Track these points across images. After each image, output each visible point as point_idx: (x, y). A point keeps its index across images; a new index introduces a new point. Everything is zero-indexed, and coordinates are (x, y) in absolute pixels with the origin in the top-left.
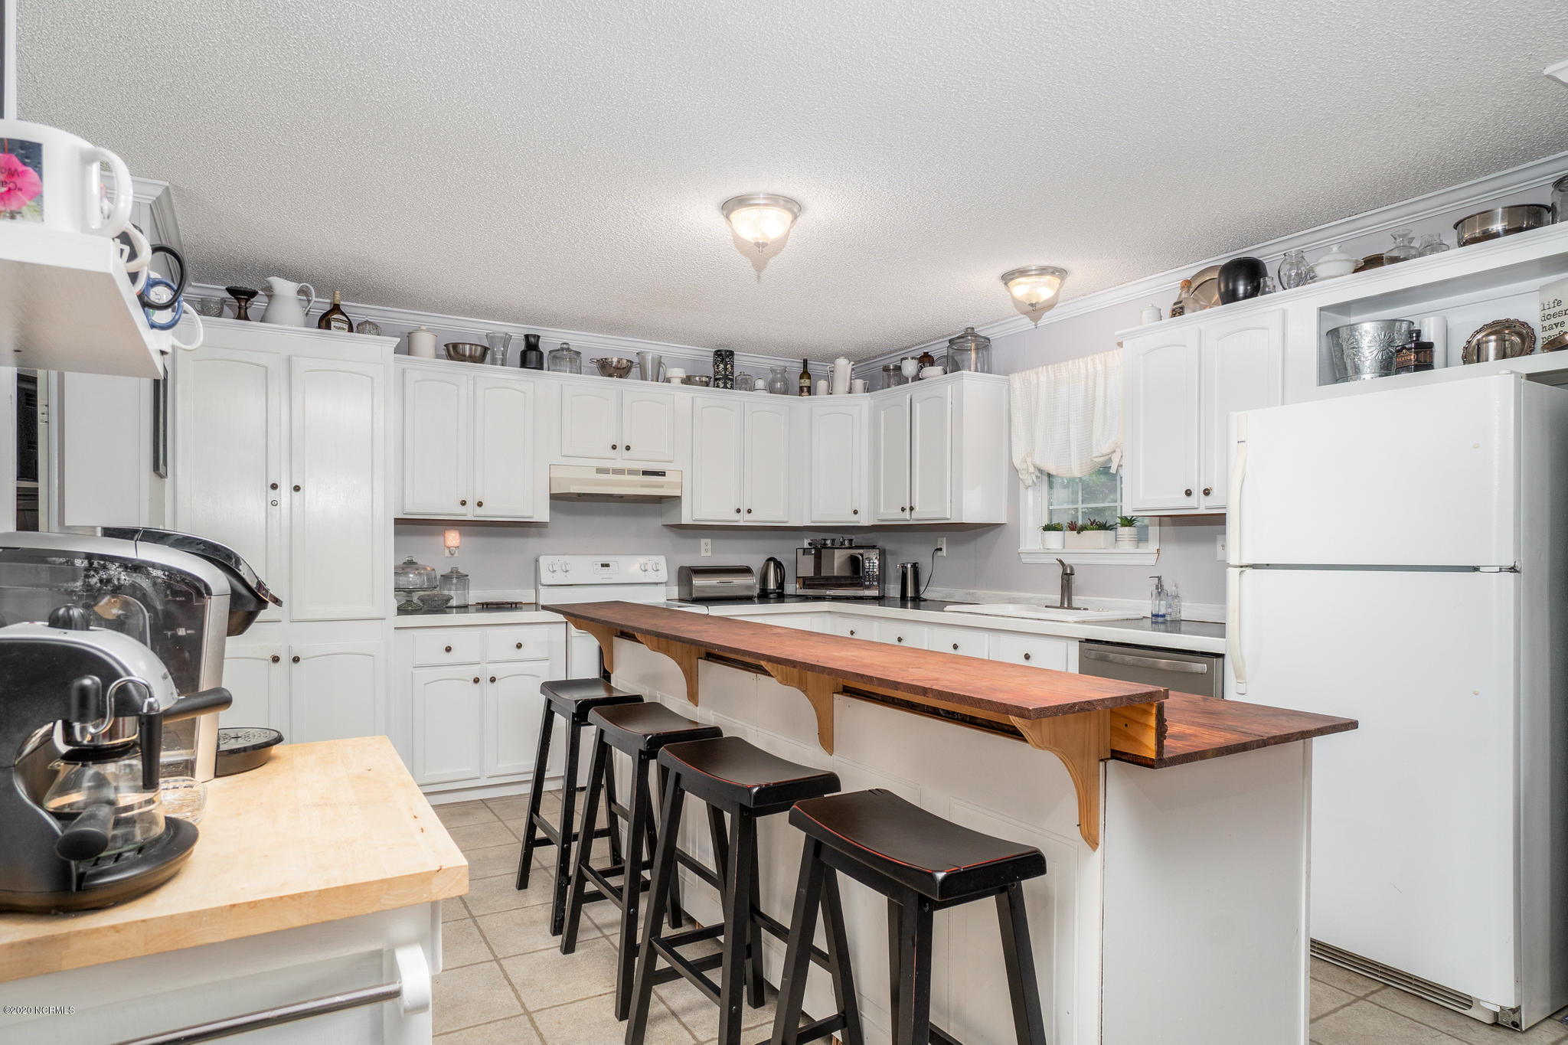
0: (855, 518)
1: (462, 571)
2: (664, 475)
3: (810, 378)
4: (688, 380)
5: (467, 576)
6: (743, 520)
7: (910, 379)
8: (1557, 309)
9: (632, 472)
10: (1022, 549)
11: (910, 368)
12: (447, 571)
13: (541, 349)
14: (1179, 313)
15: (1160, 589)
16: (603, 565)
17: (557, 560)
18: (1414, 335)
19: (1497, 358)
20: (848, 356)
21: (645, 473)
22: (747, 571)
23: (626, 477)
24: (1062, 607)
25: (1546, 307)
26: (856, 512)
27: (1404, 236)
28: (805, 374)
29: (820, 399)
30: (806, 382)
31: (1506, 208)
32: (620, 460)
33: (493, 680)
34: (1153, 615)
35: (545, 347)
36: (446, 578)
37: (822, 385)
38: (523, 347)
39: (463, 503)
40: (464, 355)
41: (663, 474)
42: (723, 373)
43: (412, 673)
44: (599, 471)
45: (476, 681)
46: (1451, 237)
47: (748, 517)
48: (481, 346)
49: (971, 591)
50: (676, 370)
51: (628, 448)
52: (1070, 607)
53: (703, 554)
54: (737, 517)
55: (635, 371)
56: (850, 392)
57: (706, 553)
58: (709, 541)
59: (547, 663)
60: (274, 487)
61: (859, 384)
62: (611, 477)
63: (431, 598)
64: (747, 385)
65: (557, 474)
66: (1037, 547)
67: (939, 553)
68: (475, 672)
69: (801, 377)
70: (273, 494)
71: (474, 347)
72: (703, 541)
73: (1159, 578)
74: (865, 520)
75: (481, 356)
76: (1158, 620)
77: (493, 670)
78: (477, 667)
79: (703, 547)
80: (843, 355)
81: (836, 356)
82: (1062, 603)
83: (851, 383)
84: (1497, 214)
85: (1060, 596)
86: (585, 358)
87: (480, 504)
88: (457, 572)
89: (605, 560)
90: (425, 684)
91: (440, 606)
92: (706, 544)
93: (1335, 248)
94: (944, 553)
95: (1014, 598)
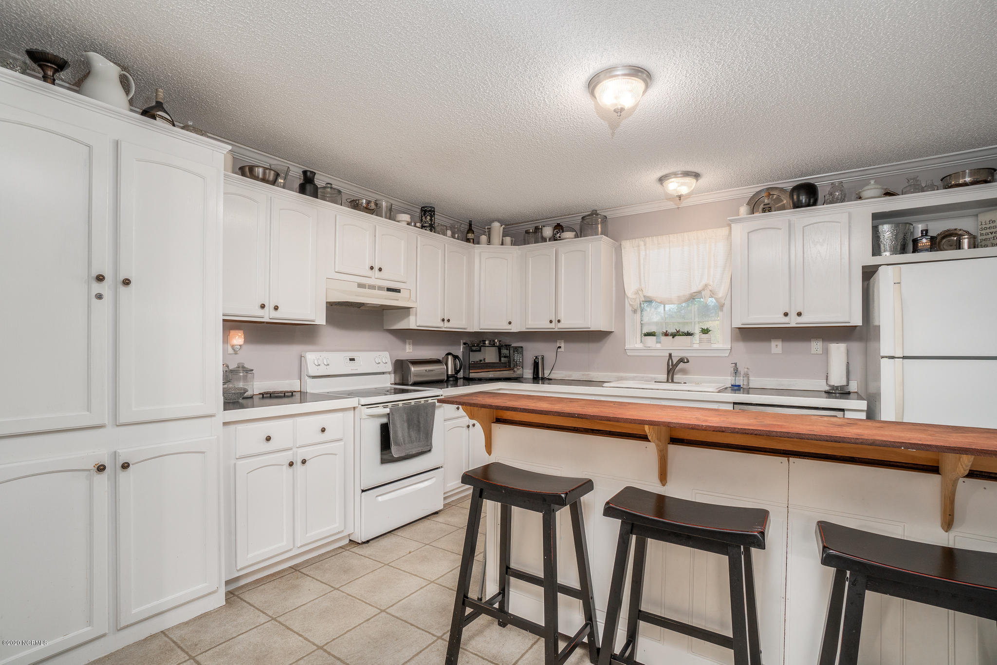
0: (509, 327)
1: (248, 366)
2: (400, 292)
3: (473, 233)
5: (252, 370)
6: (444, 327)
7: (548, 239)
8: (992, 225)
9: (380, 288)
10: (627, 347)
11: (548, 232)
13: (316, 182)
14: (769, 210)
15: (736, 372)
16: (350, 360)
17: (319, 357)
18: (924, 232)
19: (969, 248)
20: (502, 222)
21: (389, 290)
23: (376, 292)
24: (668, 381)
25: (983, 223)
26: (510, 323)
27: (913, 179)
28: (470, 230)
29: (481, 247)
30: (471, 235)
31: (971, 170)
32: (375, 279)
33: (304, 462)
34: (732, 385)
35: (318, 182)
36: (234, 372)
37: (484, 238)
38: (302, 178)
39: (263, 307)
40: (259, 176)
42: (430, 222)
43: (235, 464)
44: (361, 286)
45: (291, 464)
46: (939, 183)
47: (447, 324)
48: (275, 171)
49: (586, 373)
50: (403, 215)
51: (380, 270)
52: (673, 381)
54: (441, 324)
56: (502, 244)
57: (409, 351)
58: (411, 341)
59: (342, 443)
60: (100, 278)
61: (508, 239)
62: (367, 291)
64: (443, 231)
65: (332, 286)
66: (639, 345)
67: (559, 350)
68: (288, 456)
69: (468, 233)
70: (97, 288)
71: (267, 171)
73: (736, 364)
74: (514, 329)
75: (273, 180)
76: (736, 388)
77: (302, 454)
78: (290, 452)
79: (407, 345)
80: (496, 221)
81: (493, 221)
82: (667, 381)
83: (503, 239)
84: (966, 173)
85: (666, 376)
86: (344, 197)
87: (276, 308)
88: (243, 367)
89: (353, 355)
90: (247, 473)
92: (410, 343)
93: (872, 182)
94: (562, 349)
95: (622, 377)
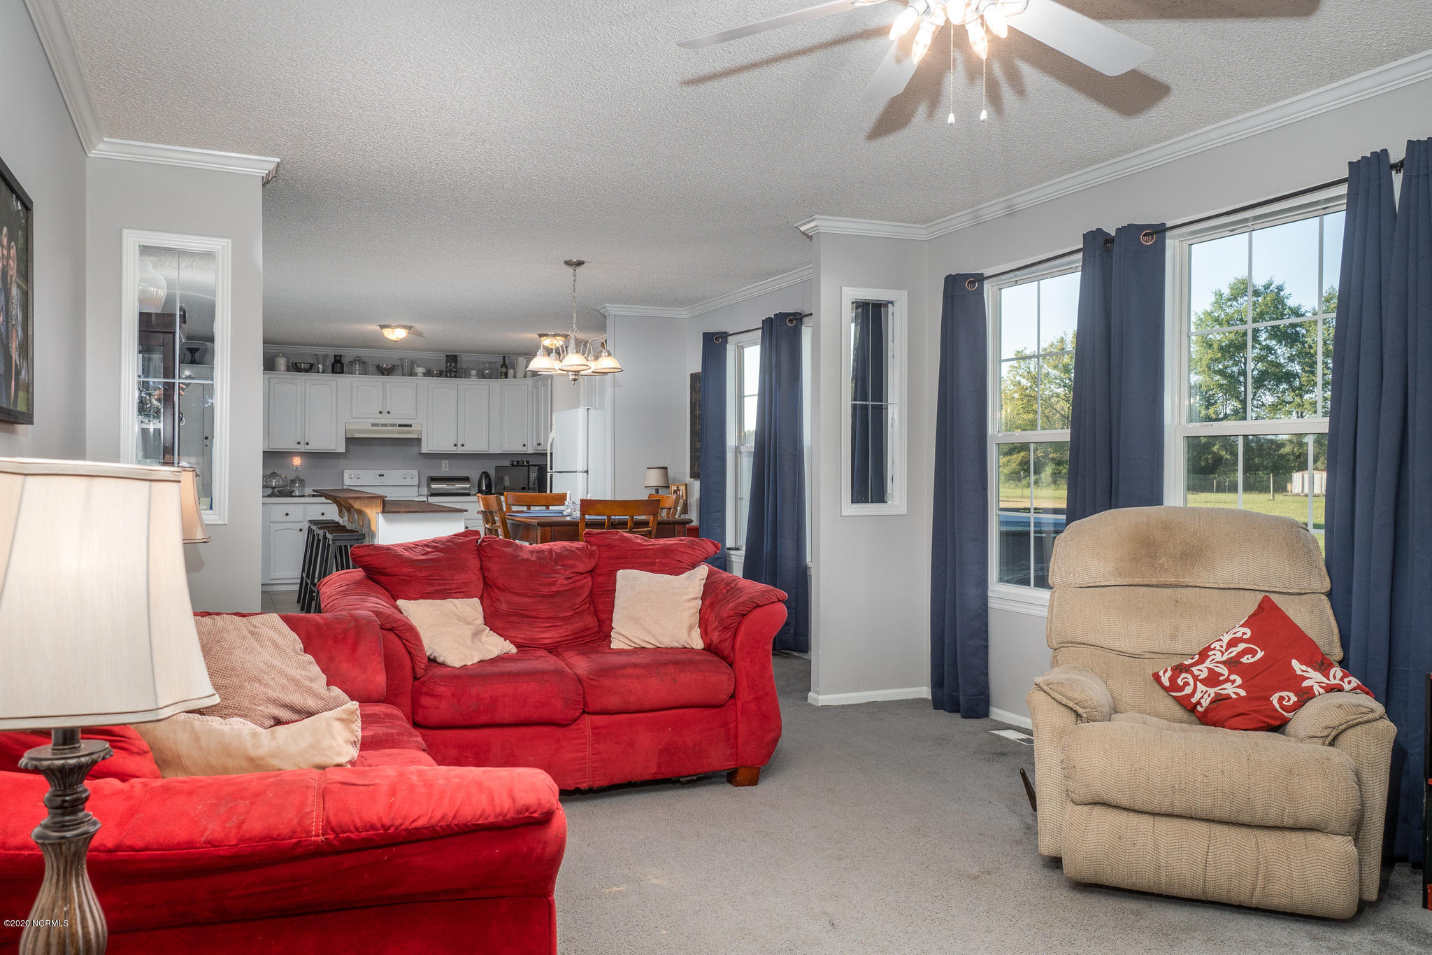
0: (525, 449)
1: (301, 478)
3: (506, 367)
4: (428, 373)
5: (303, 481)
6: (460, 450)
9: (391, 425)
12: (293, 477)
13: (343, 362)
16: (380, 475)
17: (353, 473)
21: (400, 425)
22: (466, 479)
23: (389, 428)
26: (524, 445)
28: (504, 365)
29: (510, 381)
30: (504, 370)
32: (385, 419)
35: (345, 361)
36: (293, 481)
37: (511, 372)
38: (333, 361)
39: (299, 443)
40: (301, 368)
41: (411, 426)
42: (451, 368)
44: (373, 425)
45: (301, 530)
47: (462, 448)
48: (310, 362)
50: (421, 368)
51: (389, 413)
53: (444, 469)
54: (455, 448)
55: (400, 370)
57: (445, 469)
58: (447, 462)
60: (206, 438)
62: (380, 428)
63: (283, 491)
64: (467, 375)
65: (350, 427)
69: (501, 367)
70: (206, 441)
71: (307, 363)
72: (443, 462)
74: (529, 450)
75: (311, 368)
79: (443, 465)
83: (525, 371)
87: (307, 444)
88: (298, 479)
89: (382, 472)
91: (289, 494)
92: (445, 464)
